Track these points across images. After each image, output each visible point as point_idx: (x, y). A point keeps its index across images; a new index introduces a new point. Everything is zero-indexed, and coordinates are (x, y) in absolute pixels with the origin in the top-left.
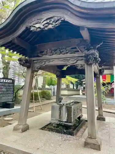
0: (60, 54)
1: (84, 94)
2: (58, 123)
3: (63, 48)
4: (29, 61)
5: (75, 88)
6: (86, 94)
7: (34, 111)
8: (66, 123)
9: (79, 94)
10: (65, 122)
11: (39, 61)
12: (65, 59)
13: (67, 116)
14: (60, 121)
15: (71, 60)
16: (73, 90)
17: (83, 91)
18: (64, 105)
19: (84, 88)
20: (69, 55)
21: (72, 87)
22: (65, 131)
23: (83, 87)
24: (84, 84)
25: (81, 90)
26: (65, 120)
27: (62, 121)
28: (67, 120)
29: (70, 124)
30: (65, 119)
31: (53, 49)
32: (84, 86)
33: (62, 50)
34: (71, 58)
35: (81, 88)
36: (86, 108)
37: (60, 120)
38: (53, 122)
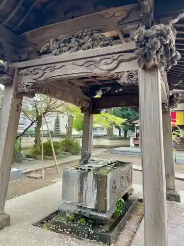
0: (78, 49)
1: (137, 145)
2: (77, 212)
3: (84, 34)
4: (6, 68)
5: (122, 135)
6: (141, 145)
7: (42, 177)
8: (94, 213)
9: (129, 146)
10: (93, 210)
11: (31, 69)
12: (89, 61)
13: (96, 195)
14: (80, 207)
15: (103, 61)
16: (119, 138)
17: (135, 140)
18: (89, 170)
19: (138, 135)
20: (99, 50)
21: (118, 134)
22: (92, 232)
23: (135, 134)
24: (138, 128)
25: (131, 139)
26: (92, 206)
27: (85, 208)
28: (97, 205)
29: (104, 216)
30: (91, 203)
31: (62, 37)
32: (138, 131)
33: (81, 41)
34: (102, 57)
35: (132, 135)
36: (141, 171)
37: (80, 205)
38: (65, 208)
